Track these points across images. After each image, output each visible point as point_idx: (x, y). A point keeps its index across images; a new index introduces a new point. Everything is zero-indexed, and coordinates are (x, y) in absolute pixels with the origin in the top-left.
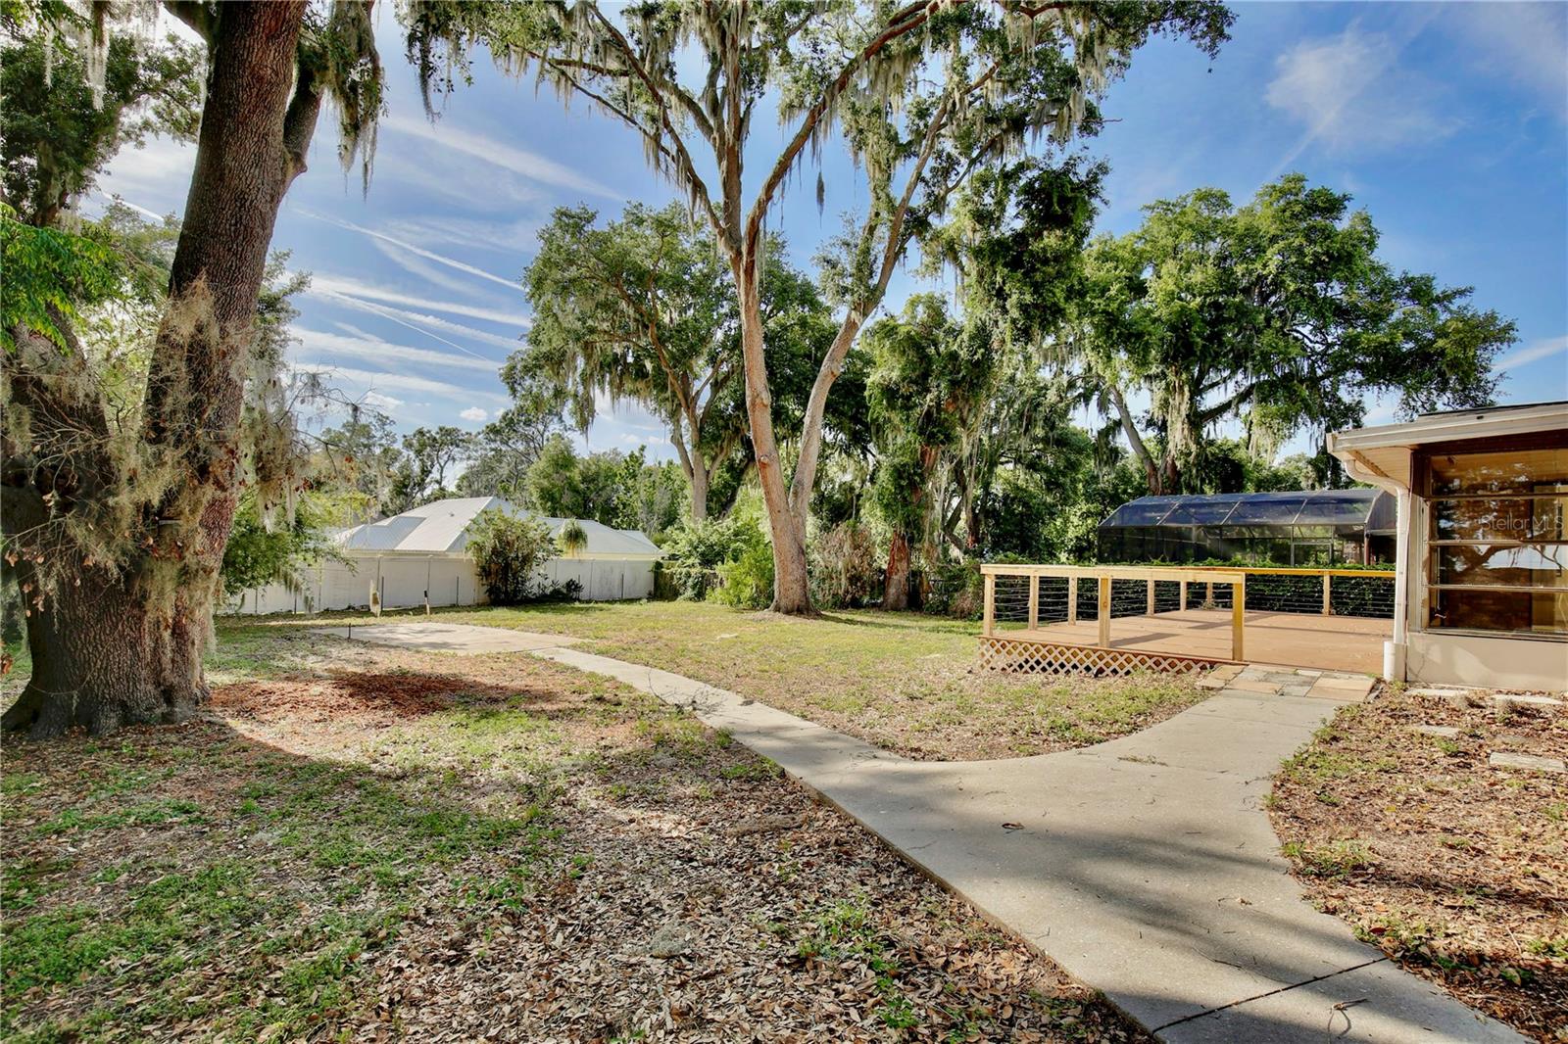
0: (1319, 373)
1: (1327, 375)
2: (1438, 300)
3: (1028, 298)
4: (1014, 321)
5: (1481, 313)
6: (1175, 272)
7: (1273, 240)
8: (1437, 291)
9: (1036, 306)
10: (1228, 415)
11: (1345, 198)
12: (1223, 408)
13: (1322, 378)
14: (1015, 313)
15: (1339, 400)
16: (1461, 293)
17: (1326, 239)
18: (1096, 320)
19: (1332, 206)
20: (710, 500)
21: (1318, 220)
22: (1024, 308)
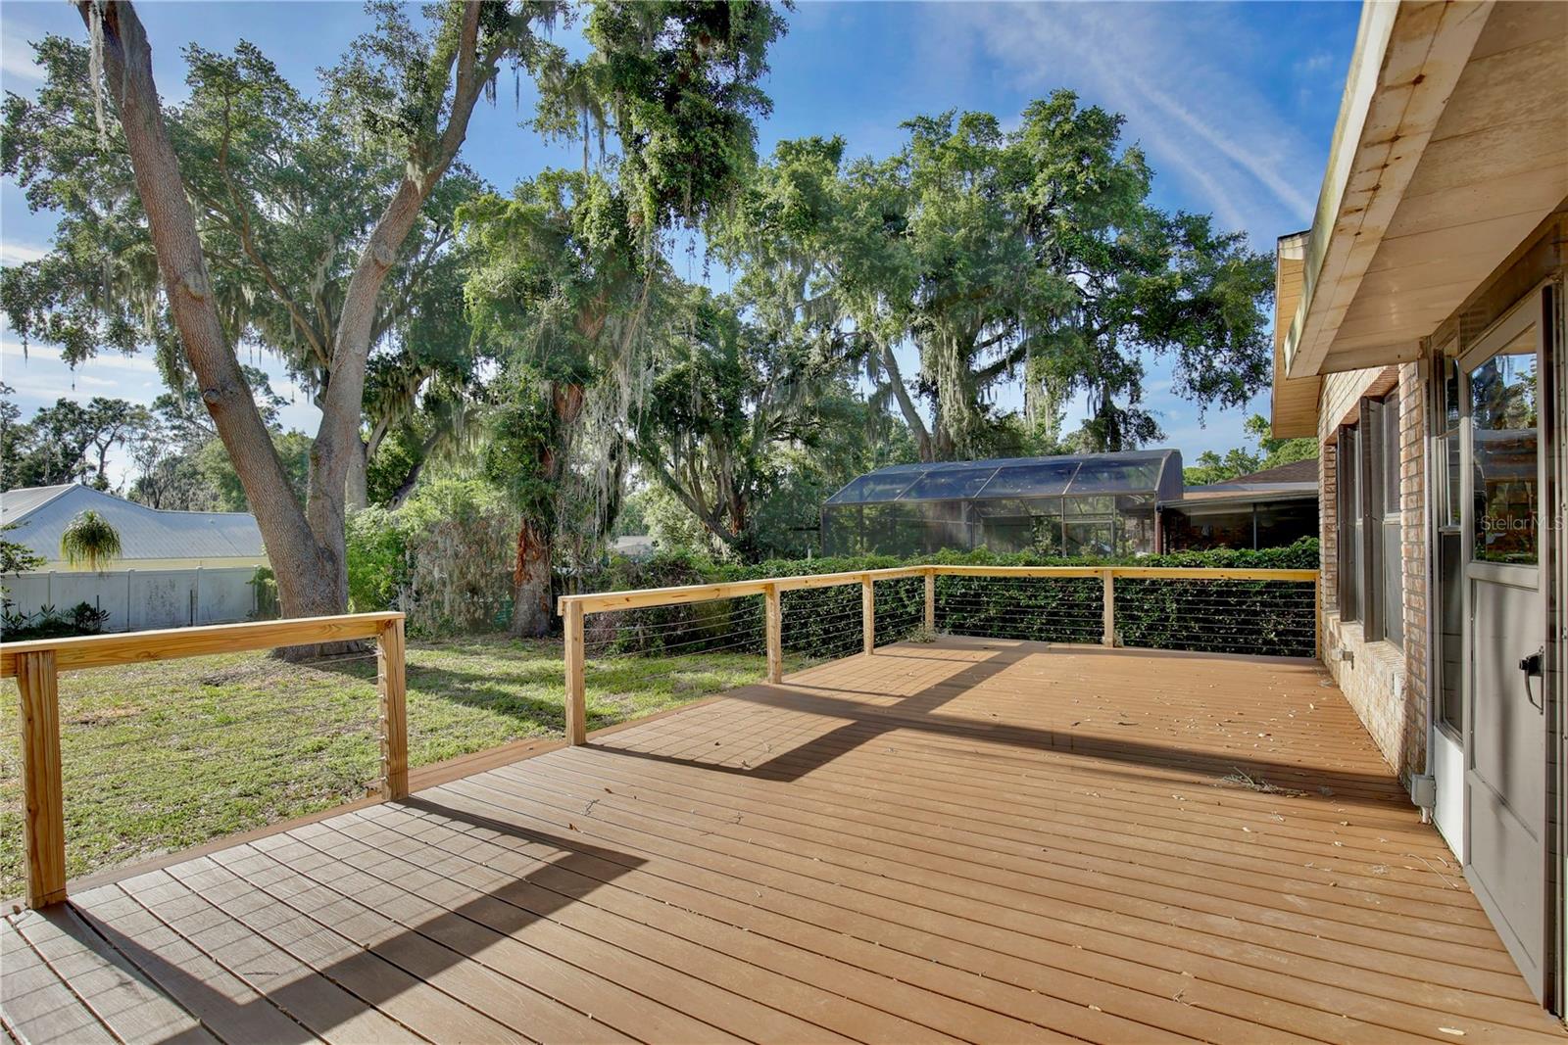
0: (1096, 326)
1: (1104, 329)
2: (1212, 247)
3: (673, 145)
4: (654, 182)
5: (1259, 254)
6: (938, 199)
7: (1043, 165)
8: (1212, 237)
9: (688, 158)
10: (1003, 377)
11: (1119, 119)
12: (997, 369)
13: (1099, 333)
14: (655, 169)
15: (1117, 356)
16: (1235, 238)
17: (1099, 164)
18: (842, 247)
19: (1104, 126)
20: (371, 482)
21: (1091, 143)
22: (667, 160)
